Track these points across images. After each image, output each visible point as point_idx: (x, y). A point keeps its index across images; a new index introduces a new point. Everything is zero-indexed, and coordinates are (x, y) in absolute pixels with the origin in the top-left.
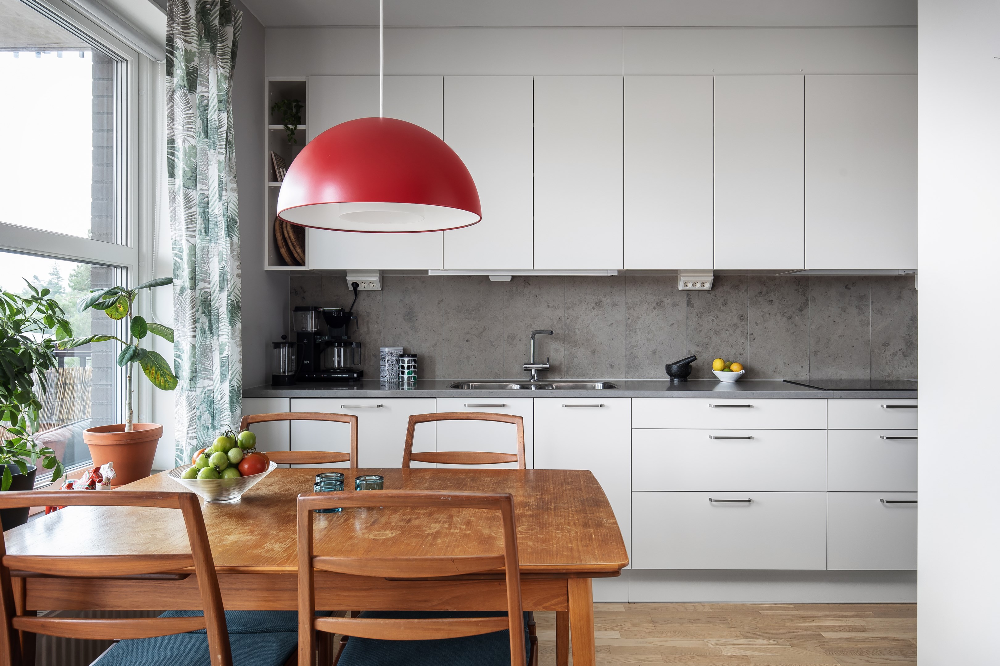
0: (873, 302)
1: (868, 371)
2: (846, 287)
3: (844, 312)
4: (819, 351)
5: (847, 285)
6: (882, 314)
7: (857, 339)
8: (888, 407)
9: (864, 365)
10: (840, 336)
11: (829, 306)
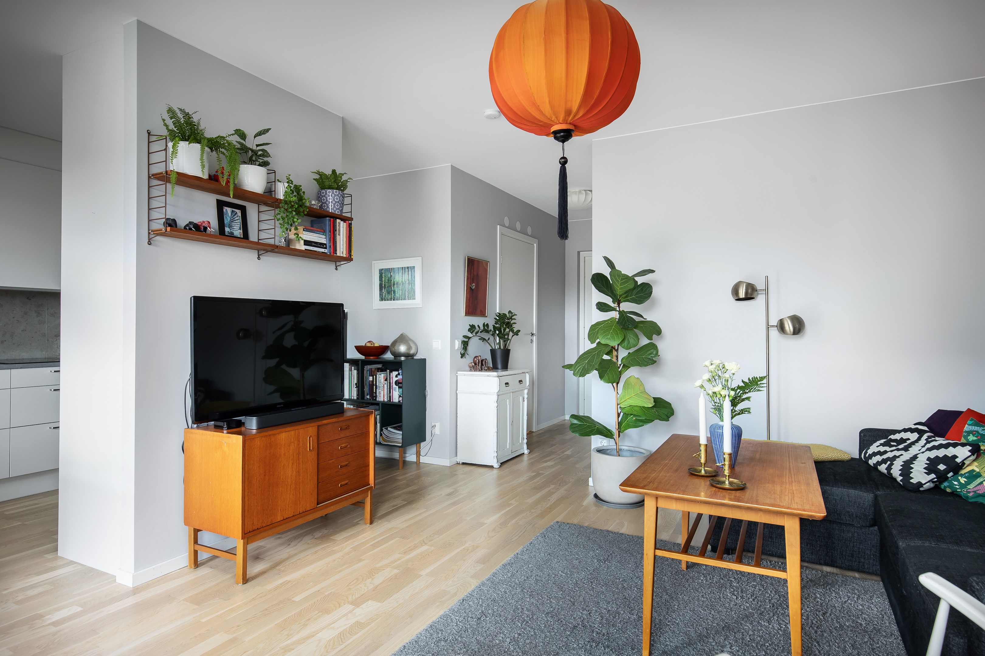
0: (48, 309)
1: (44, 353)
2: (28, 298)
3: (26, 314)
4: (6, 341)
5: (28, 297)
6: (55, 317)
7: (36, 332)
8: (55, 371)
9: (41, 349)
10: (22, 331)
11: (14, 311)
